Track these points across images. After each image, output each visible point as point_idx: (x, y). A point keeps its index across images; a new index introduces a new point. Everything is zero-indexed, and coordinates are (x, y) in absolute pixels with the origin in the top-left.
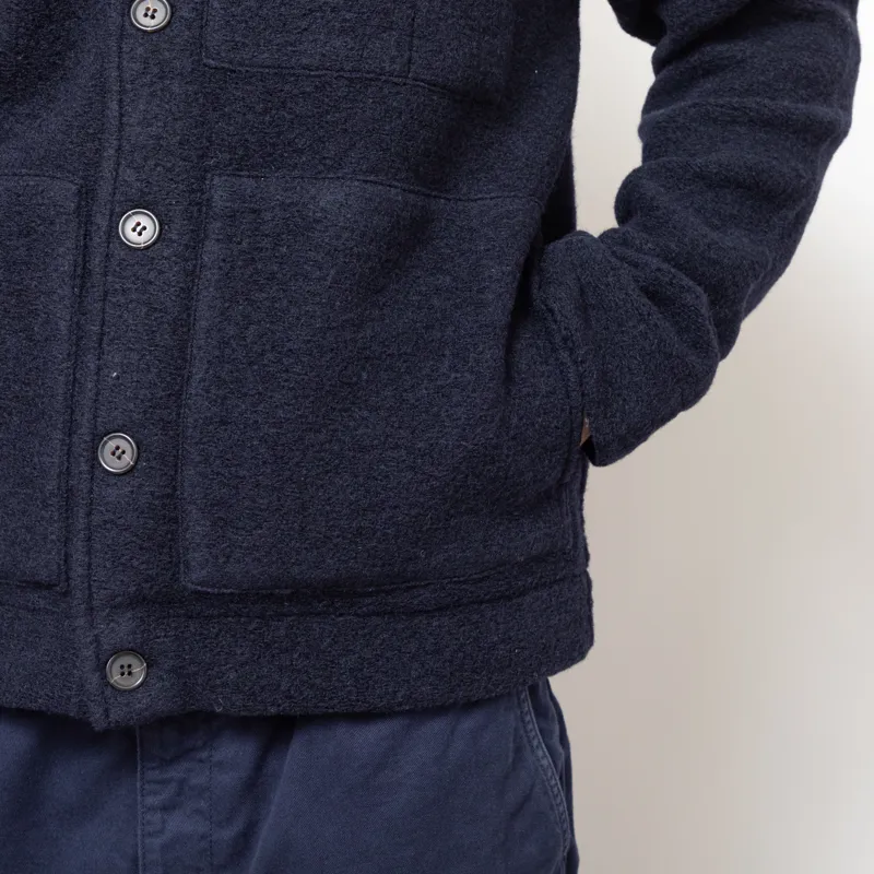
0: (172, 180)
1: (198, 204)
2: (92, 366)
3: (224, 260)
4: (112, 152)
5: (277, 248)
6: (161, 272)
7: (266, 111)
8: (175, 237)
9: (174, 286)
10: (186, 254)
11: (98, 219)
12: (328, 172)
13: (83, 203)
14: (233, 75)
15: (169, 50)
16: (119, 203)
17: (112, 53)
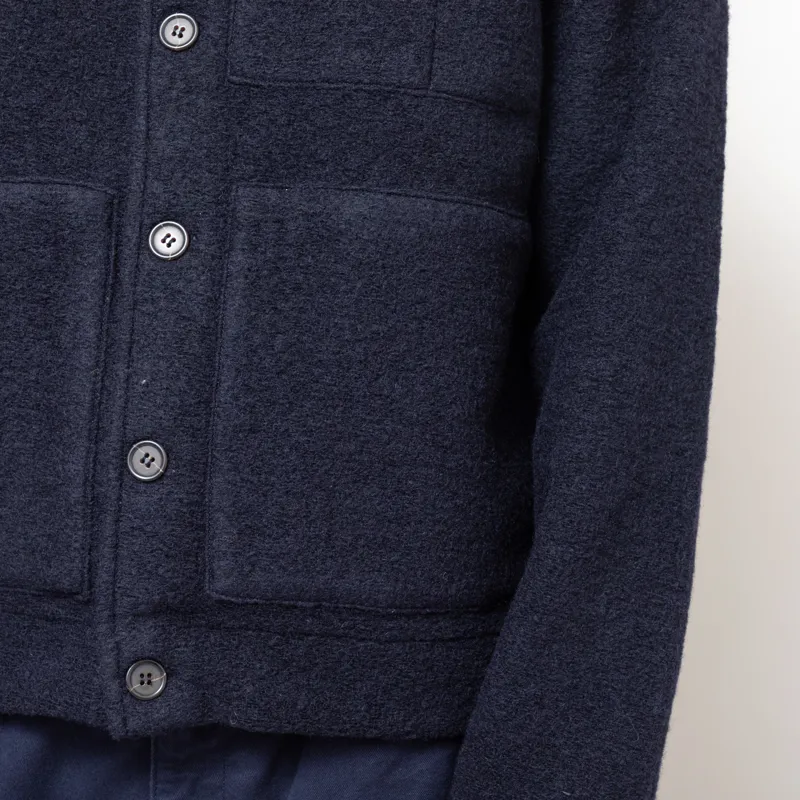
0: (198, 191)
1: (223, 215)
2: (121, 374)
3: (249, 270)
4: (138, 165)
5: (303, 258)
6: (191, 281)
7: (289, 124)
8: (202, 247)
9: (201, 295)
10: (213, 264)
11: (129, 231)
12: (352, 184)
13: (115, 214)
14: (256, 90)
15: (195, 66)
16: (148, 215)
17: (140, 71)
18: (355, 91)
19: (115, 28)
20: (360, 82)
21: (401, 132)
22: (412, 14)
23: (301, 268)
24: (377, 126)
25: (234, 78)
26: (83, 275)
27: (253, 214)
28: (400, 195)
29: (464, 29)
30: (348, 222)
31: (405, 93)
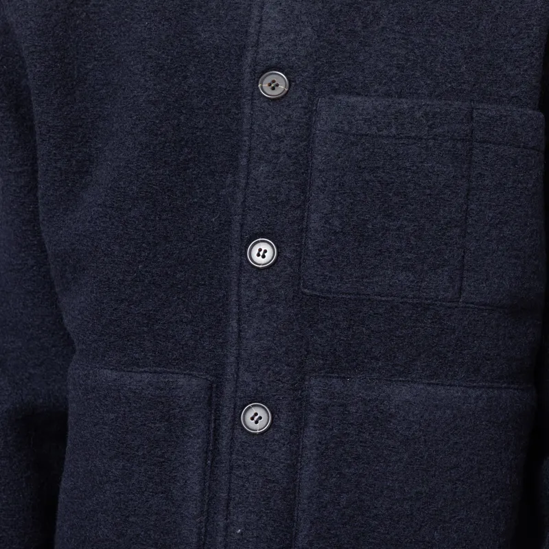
0: (279, 380)
1: (299, 399)
2: (221, 524)
3: (320, 443)
4: (232, 359)
5: (362, 434)
6: (274, 452)
7: (350, 327)
8: (282, 424)
9: (283, 463)
10: (292, 438)
11: (225, 411)
12: (400, 376)
13: (214, 395)
14: (323, 300)
15: (275, 281)
16: (241, 398)
17: (233, 284)
18: (402, 303)
19: (212, 248)
20: (406, 297)
21: (438, 335)
22: (446, 244)
23: (361, 442)
24: (419, 331)
25: (306, 290)
26: (189, 444)
27: (321, 400)
28: (438, 384)
29: (486, 254)
30: (397, 407)
31: (441, 305)
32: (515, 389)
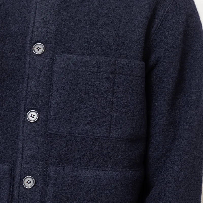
0: (38, 167)
1: (46, 175)
3: (54, 193)
4: (20, 158)
5: (70, 189)
6: (35, 196)
7: (66, 146)
8: (39, 185)
9: (39, 200)
10: (43, 190)
11: (16, 179)
12: (85, 167)
13: (13, 172)
14: (56, 136)
15: (37, 127)
16: (23, 174)
17: (21, 128)
18: (87, 137)
19: (13, 113)
20: (88, 135)
21: (101, 151)
22: (104, 115)
23: (70, 193)
24: (93, 149)
25: (49, 132)
26: (2, 192)
27: (54, 176)
28: (100, 170)
29: (120, 119)
30: (84, 179)
31: (102, 139)
32: (132, 171)
